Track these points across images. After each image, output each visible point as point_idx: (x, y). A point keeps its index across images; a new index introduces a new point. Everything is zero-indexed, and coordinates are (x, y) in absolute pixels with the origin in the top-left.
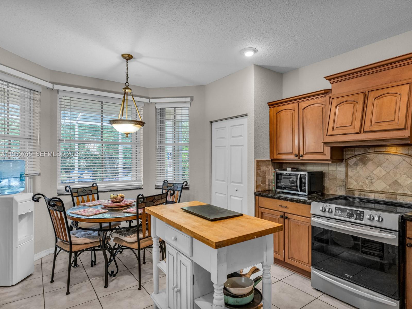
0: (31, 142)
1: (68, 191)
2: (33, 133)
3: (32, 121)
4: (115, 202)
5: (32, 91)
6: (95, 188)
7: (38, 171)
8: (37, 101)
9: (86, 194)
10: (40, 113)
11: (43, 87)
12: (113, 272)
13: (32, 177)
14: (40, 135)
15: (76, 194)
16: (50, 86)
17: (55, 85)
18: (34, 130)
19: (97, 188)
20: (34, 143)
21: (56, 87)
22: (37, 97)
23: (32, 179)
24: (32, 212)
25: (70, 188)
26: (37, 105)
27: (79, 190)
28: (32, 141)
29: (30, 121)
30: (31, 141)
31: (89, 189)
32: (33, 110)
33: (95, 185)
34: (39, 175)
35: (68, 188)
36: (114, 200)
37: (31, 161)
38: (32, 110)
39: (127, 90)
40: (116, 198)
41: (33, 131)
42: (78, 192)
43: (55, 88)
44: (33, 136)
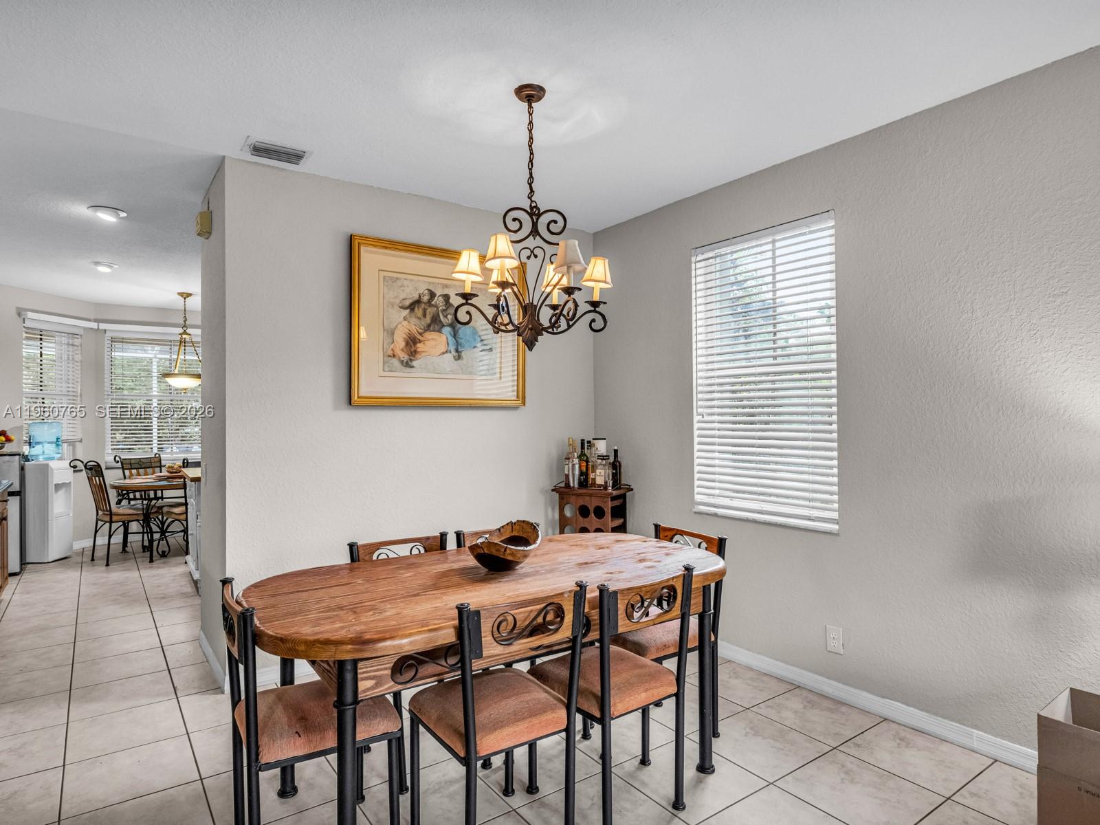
0: (70, 400)
1: (118, 462)
2: (73, 388)
3: (70, 373)
4: (171, 473)
5: (71, 335)
6: (156, 460)
7: (79, 436)
8: (78, 346)
9: (143, 466)
10: (81, 361)
11: (85, 329)
12: (164, 552)
13: (72, 443)
14: (81, 390)
15: (129, 466)
16: (94, 325)
17: (100, 324)
18: (73, 384)
19: (160, 460)
20: (74, 400)
21: (103, 326)
22: (77, 342)
23: (71, 447)
24: (70, 483)
25: (120, 458)
26: (77, 352)
27: (133, 461)
28: (72, 398)
29: (69, 373)
30: (69, 398)
31: (148, 461)
32: (73, 359)
33: (157, 456)
34: (81, 441)
35: (117, 459)
36: (170, 470)
37: (70, 423)
38: (71, 359)
39: (184, 336)
40: (172, 467)
41: (72, 386)
42: (131, 464)
43: (100, 328)
44: (73, 392)
